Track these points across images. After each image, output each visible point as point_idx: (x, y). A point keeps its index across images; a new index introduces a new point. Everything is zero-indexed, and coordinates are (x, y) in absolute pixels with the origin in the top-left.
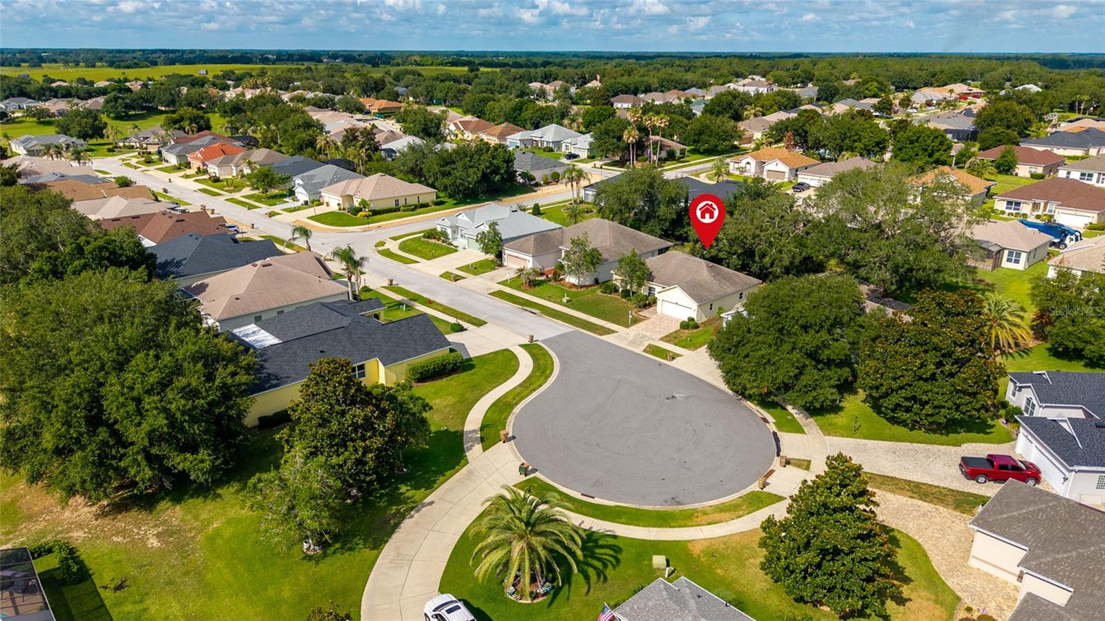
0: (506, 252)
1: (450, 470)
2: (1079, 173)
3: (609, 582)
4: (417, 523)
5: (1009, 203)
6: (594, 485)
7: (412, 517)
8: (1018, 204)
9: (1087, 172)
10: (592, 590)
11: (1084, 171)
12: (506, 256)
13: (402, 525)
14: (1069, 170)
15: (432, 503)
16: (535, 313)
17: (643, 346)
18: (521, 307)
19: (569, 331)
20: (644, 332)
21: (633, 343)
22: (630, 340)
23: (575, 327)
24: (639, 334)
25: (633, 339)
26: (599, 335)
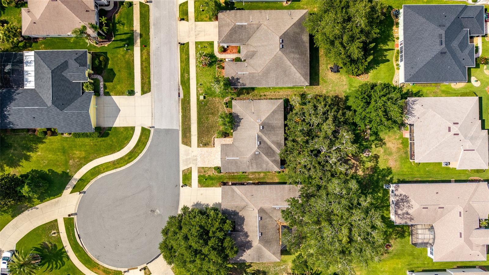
1: (53, 196)
3: (52, 272)
4: (28, 214)
6: (85, 234)
7: (29, 211)
10: (46, 272)
13: (24, 212)
15: (37, 208)
16: (179, 96)
17: (188, 166)
18: (180, 84)
19: (175, 128)
20: (199, 157)
21: (186, 160)
22: (188, 157)
23: (181, 127)
24: (196, 156)
25: (190, 158)
26: (182, 142)
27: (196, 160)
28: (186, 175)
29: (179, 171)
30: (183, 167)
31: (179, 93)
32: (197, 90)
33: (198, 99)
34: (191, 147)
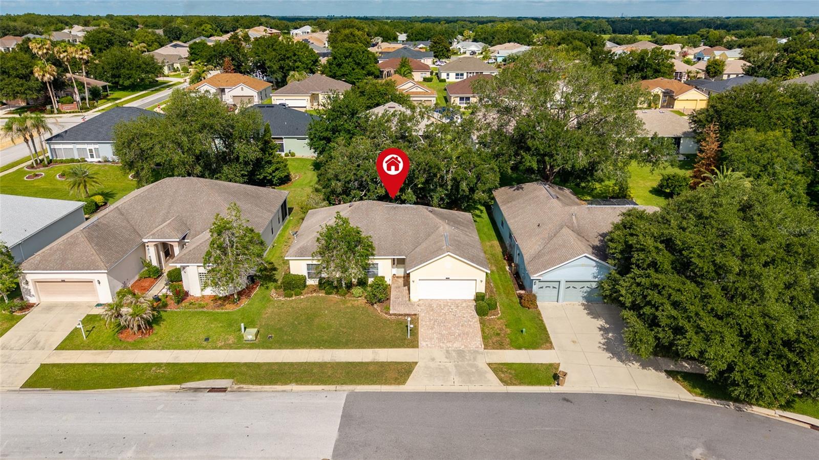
0: (29, 277)
2: (454, 74)
5: (462, 99)
8: (468, 99)
9: (460, 72)
11: (458, 72)
12: (31, 286)
14: (448, 72)
16: (223, 390)
17: (486, 372)
18: (178, 386)
19: (343, 402)
20: (449, 345)
21: (466, 374)
22: (452, 369)
23: (339, 387)
24: (447, 351)
25: (456, 366)
26: (399, 384)
27: (460, 353)
28: (517, 375)
29: (508, 395)
30: (493, 384)
31: (213, 390)
32: (220, 348)
33: (252, 345)
34: (416, 363)
